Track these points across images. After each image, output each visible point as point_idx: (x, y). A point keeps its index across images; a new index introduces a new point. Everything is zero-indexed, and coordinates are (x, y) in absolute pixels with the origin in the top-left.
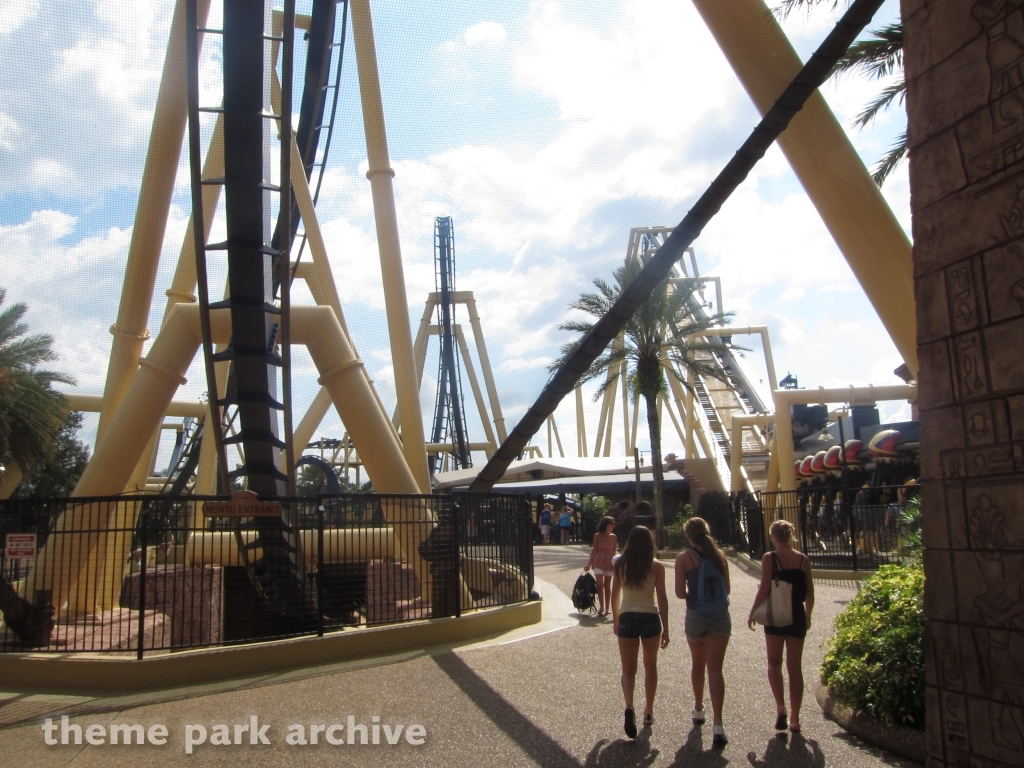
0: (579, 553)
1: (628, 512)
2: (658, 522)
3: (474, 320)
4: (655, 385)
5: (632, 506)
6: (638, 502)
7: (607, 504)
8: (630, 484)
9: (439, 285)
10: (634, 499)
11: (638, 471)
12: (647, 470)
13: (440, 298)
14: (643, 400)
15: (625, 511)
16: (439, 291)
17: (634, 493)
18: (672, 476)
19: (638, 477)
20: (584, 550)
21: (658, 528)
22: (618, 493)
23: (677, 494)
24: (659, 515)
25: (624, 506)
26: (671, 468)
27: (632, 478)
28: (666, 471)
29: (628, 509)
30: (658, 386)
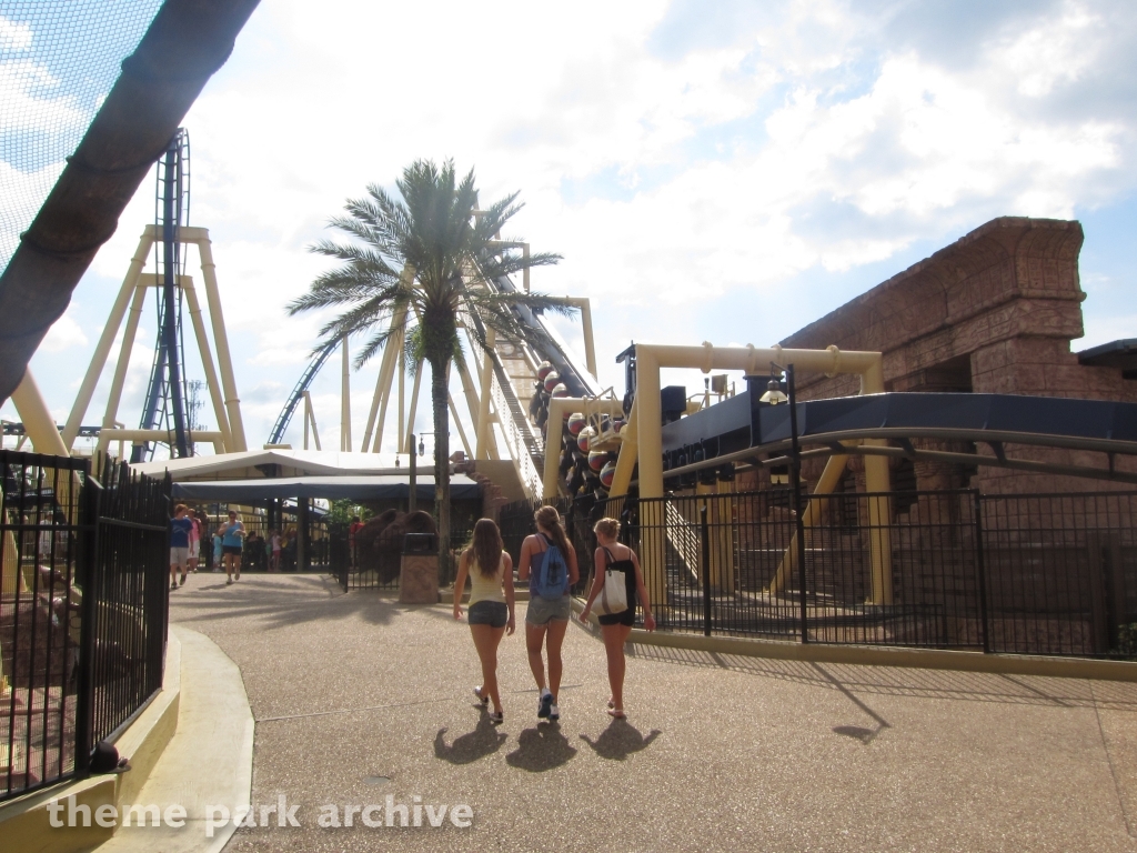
0: (313, 590)
1: (394, 527)
2: (442, 544)
3: (208, 267)
4: (447, 346)
5: (401, 517)
6: (411, 511)
7: (366, 514)
8: (401, 486)
9: (161, 215)
10: (406, 509)
11: (413, 471)
12: (426, 471)
13: (161, 233)
14: (427, 368)
15: (390, 525)
16: (161, 223)
17: (406, 501)
18: (459, 479)
19: (413, 479)
20: (324, 584)
21: (440, 552)
22: (382, 499)
23: (467, 503)
24: (443, 533)
25: (390, 517)
26: (458, 471)
27: (406, 480)
28: (452, 474)
29: (395, 523)
30: (451, 347)
